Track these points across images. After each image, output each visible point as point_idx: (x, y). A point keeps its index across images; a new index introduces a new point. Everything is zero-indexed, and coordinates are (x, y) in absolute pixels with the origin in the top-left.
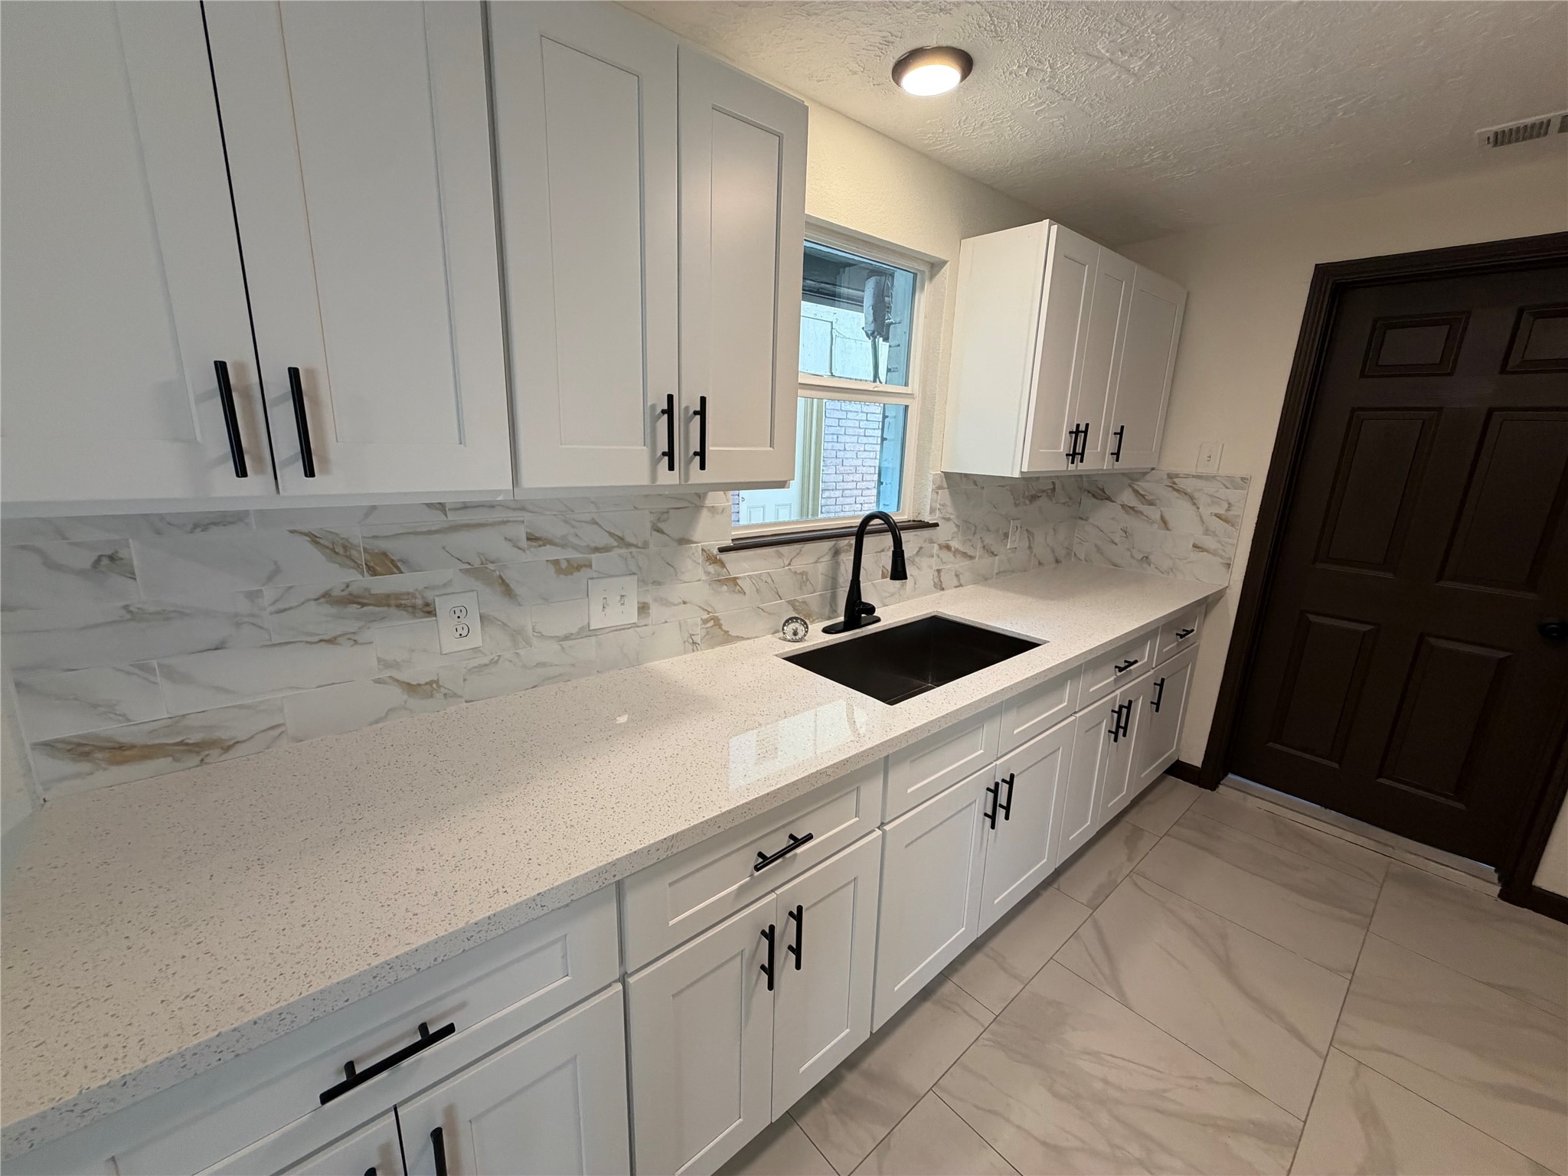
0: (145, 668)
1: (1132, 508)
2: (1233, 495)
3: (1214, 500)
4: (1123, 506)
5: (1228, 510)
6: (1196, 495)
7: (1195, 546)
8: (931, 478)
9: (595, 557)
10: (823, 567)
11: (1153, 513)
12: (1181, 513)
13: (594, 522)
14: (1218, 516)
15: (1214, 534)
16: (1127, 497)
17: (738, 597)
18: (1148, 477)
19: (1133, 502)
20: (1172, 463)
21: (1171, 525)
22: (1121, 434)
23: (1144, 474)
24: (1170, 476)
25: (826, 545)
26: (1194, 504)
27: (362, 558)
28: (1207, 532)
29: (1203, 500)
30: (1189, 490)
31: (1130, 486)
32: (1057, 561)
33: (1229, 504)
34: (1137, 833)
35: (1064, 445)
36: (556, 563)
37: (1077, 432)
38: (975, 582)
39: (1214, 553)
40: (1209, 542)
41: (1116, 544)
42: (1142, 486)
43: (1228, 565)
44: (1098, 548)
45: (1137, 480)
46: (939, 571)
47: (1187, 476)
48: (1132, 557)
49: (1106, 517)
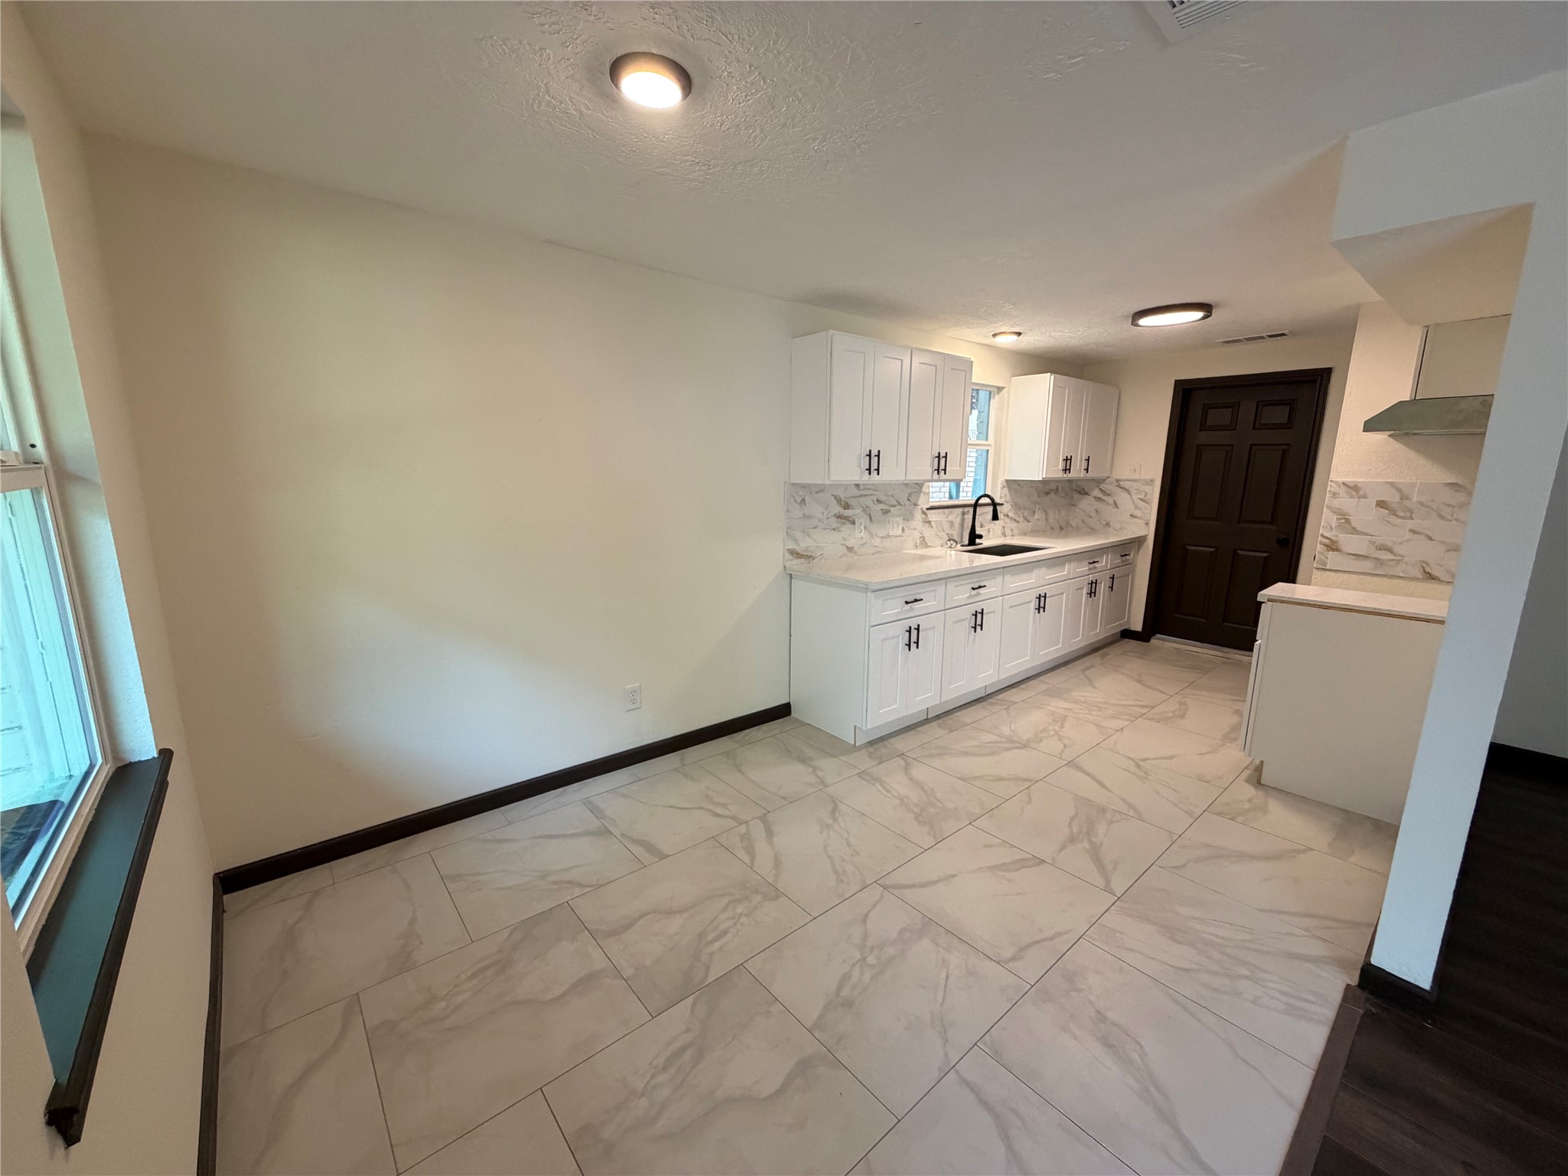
0: (804, 531)
1: (1099, 498)
2: (1148, 488)
3: (1138, 491)
4: (1095, 497)
5: (1145, 496)
6: (1130, 489)
7: (1131, 515)
8: (1000, 482)
9: (892, 509)
10: (958, 520)
11: (1110, 500)
12: (1122, 498)
13: (892, 496)
14: (1141, 499)
15: (1140, 509)
16: (1096, 493)
17: (931, 529)
18: (1106, 481)
19: (1100, 495)
20: (1116, 475)
21: (1119, 505)
22: (1088, 460)
23: (1105, 480)
24: (1117, 481)
25: (960, 510)
26: (1129, 494)
27: (843, 504)
28: (1136, 507)
29: (1133, 492)
30: (1126, 487)
31: (1098, 486)
32: (1061, 528)
33: (1146, 493)
34: (1106, 655)
35: (1061, 465)
36: (882, 510)
37: (1067, 459)
38: (1020, 535)
39: (1140, 518)
40: (1138, 513)
41: (1092, 518)
42: (1102, 486)
43: (1147, 524)
44: (1083, 521)
45: (1102, 483)
46: (1004, 527)
47: (1126, 480)
48: (1101, 524)
49: (1086, 504)
